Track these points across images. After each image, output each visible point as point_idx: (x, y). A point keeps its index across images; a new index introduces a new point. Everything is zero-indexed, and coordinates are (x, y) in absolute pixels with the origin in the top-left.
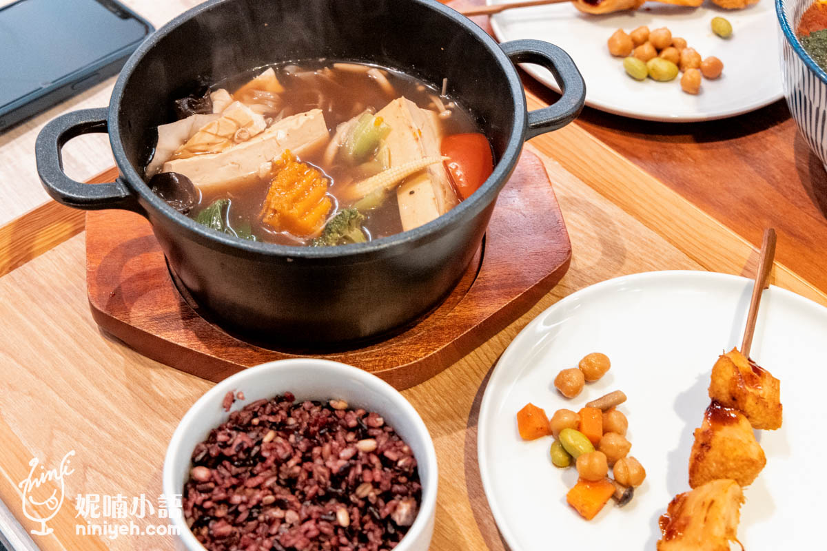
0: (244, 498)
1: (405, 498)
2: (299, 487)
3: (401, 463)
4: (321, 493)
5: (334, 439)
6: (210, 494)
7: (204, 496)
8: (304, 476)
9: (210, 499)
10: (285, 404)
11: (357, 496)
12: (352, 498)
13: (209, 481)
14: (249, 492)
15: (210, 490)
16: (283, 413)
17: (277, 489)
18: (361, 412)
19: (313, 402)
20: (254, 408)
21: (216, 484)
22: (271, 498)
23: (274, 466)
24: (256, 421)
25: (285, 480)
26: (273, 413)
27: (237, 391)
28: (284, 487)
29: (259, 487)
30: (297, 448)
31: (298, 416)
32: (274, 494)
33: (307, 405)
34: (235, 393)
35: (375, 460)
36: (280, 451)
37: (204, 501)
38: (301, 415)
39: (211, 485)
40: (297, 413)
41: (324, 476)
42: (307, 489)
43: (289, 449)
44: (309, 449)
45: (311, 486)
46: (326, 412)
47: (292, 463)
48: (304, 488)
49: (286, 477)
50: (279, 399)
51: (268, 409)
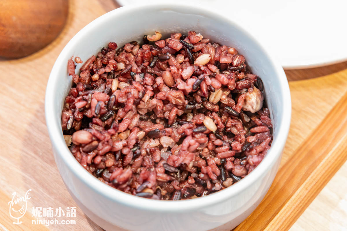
0: (124, 142)
1: (250, 89)
2: (159, 115)
3: (235, 63)
4: (180, 113)
5: (168, 66)
6: (96, 151)
7: (92, 154)
8: (160, 104)
9: (97, 155)
10: (110, 54)
11: (212, 104)
12: (209, 106)
13: (92, 141)
14: (124, 135)
15: (96, 148)
16: (112, 61)
17: (142, 125)
18: (178, 35)
19: (131, 43)
20: (89, 66)
21: (99, 140)
22: (141, 134)
23: (134, 107)
24: (96, 77)
25: (146, 114)
26: (104, 66)
27: (74, 58)
28: (146, 120)
29: (129, 129)
30: (146, 84)
31: (125, 60)
32: (141, 129)
33: (128, 48)
34: (73, 59)
35: (214, 68)
36: (134, 92)
37: (94, 158)
38: (126, 58)
39: (95, 143)
40: (123, 57)
41: (180, 98)
42: (167, 114)
43: (141, 88)
44: (154, 82)
45: (170, 111)
46: (145, 47)
47: (147, 98)
48: (164, 115)
49: (146, 111)
50: (104, 51)
51: (99, 63)
